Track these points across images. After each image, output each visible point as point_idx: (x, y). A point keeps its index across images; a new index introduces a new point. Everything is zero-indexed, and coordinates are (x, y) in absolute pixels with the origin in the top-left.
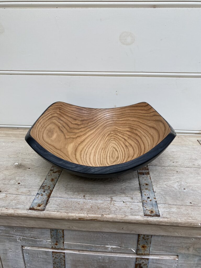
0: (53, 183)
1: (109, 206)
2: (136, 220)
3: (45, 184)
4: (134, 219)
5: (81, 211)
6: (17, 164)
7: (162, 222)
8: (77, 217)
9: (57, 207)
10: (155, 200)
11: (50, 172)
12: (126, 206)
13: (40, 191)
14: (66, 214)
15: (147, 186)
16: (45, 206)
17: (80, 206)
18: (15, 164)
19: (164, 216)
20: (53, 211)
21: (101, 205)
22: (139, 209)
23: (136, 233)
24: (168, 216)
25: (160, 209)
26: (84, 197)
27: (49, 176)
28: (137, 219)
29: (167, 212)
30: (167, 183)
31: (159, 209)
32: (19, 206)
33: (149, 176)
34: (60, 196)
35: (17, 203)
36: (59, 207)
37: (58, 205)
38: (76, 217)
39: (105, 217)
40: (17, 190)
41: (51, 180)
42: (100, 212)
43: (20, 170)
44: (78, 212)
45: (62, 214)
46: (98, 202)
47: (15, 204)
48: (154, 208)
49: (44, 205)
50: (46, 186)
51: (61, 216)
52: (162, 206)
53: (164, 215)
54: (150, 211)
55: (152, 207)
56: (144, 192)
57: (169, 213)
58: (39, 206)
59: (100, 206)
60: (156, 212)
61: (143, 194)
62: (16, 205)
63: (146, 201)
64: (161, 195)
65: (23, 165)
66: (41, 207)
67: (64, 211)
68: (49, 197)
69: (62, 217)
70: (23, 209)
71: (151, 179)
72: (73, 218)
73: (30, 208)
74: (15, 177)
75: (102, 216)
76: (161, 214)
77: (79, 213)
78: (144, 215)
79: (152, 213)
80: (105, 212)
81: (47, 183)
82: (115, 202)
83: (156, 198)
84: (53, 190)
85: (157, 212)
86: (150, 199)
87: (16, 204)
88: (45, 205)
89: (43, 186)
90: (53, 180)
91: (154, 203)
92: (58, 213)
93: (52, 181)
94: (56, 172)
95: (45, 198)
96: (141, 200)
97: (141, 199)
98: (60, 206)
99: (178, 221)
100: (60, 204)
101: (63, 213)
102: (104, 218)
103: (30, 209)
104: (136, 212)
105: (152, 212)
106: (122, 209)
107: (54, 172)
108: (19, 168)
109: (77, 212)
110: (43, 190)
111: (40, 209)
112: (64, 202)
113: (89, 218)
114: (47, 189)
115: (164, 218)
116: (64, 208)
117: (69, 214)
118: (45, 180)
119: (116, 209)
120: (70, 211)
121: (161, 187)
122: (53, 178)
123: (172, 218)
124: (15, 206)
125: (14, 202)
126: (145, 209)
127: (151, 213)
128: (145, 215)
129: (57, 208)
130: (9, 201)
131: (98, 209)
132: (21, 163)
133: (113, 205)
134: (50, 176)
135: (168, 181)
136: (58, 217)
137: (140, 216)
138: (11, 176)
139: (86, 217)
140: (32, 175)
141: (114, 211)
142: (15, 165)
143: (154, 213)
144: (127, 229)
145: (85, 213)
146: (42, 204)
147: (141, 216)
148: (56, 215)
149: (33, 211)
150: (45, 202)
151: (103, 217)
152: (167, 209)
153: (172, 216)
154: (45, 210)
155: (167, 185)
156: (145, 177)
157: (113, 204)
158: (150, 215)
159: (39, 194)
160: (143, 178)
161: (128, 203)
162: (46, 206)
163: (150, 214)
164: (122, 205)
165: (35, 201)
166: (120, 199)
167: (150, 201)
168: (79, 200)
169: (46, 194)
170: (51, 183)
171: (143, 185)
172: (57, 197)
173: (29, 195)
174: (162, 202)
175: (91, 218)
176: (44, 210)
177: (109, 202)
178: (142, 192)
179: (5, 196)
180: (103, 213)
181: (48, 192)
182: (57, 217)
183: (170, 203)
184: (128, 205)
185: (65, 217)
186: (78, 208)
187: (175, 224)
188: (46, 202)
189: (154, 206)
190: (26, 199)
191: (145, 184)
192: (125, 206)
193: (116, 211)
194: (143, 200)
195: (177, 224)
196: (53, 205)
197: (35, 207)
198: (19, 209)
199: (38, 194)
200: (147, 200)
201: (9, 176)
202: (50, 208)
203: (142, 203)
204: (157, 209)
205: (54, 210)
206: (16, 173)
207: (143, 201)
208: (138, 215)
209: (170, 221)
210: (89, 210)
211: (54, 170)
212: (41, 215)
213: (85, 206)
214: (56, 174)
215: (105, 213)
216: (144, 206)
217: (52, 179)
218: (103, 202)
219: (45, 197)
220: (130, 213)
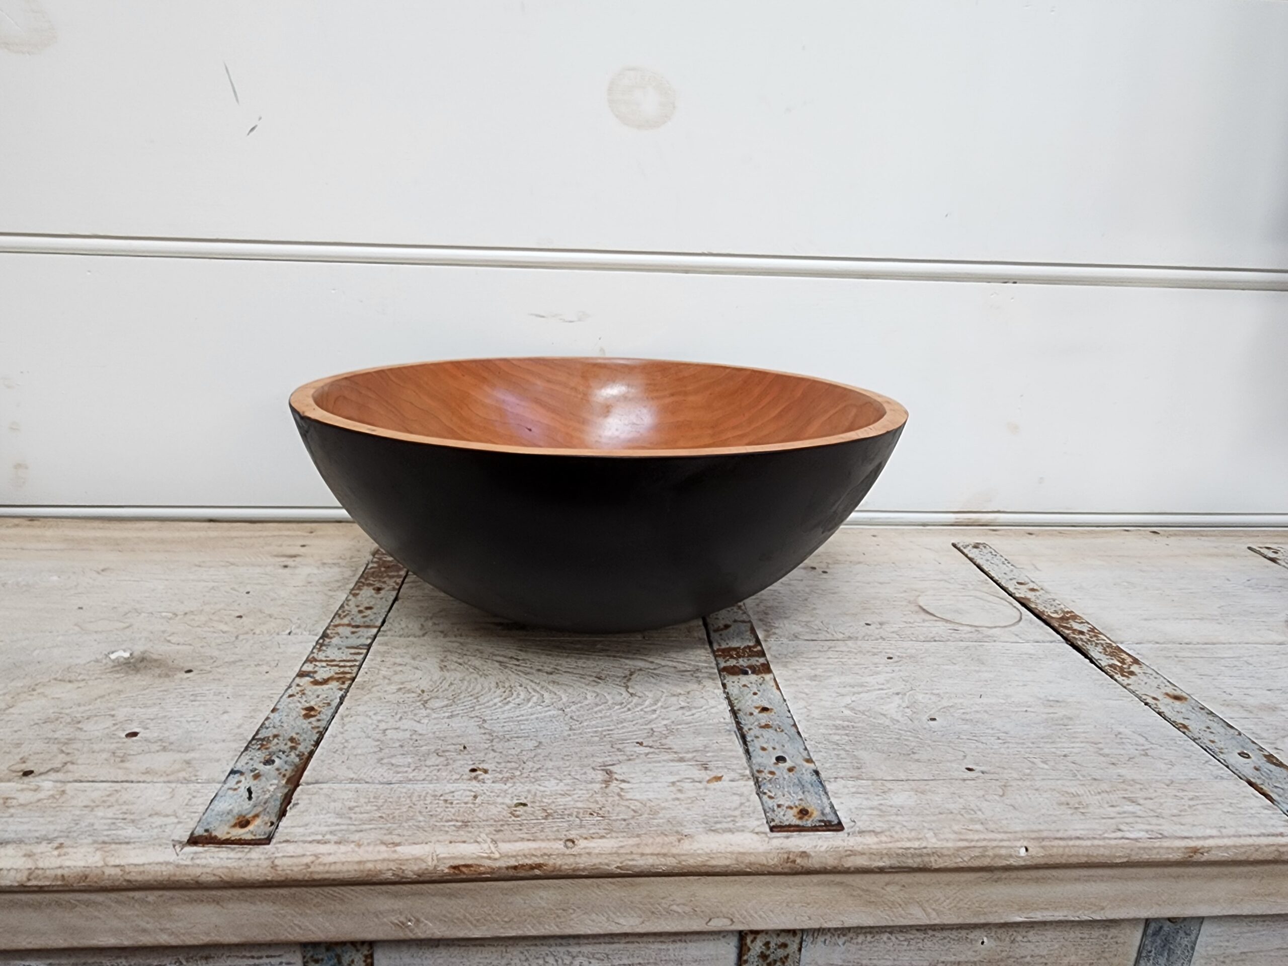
0: (315, 724)
1: (597, 802)
2: (732, 853)
3: (275, 732)
4: (722, 848)
5: (462, 833)
6: (127, 655)
7: (853, 853)
8: (444, 858)
9: (338, 821)
10: (812, 766)
11: (298, 680)
12: (679, 795)
13: (245, 758)
14: (383, 848)
15: (765, 714)
16: (272, 823)
17: (453, 811)
18: (113, 656)
19: (861, 825)
20: (318, 842)
21: (562, 800)
22: (742, 804)
23: (733, 928)
24: (878, 825)
25: (840, 800)
26: (474, 774)
27: (290, 696)
28: (736, 849)
29: (872, 809)
30: (853, 699)
31: (833, 800)
32: (129, 832)
33: (768, 677)
34: (352, 776)
35: (121, 816)
36: (349, 822)
37: (339, 815)
38: (438, 860)
39: (583, 851)
40: (122, 761)
41: (304, 712)
42: (555, 829)
43: (138, 680)
44: (448, 837)
45: (362, 848)
46: (542, 789)
47: (110, 821)
48: (809, 799)
49: (266, 819)
50: (275, 736)
51: (359, 863)
52: (845, 787)
53: (858, 824)
54: (795, 811)
55: (800, 793)
56: (757, 737)
57: (882, 812)
58: (244, 823)
59: (553, 806)
60: (823, 814)
61: (754, 747)
62: (113, 827)
63: (772, 773)
64: (835, 747)
65: (156, 660)
66: (251, 828)
67: (373, 835)
68: (294, 781)
69: (362, 867)
70: (157, 843)
71: (778, 688)
72: (424, 866)
73: (192, 834)
74: (113, 710)
75: (570, 844)
76: (844, 821)
77: (454, 839)
78: (768, 830)
79: (806, 817)
80: (581, 826)
81: (285, 725)
82: (623, 785)
83: (814, 759)
84: (312, 753)
85: (828, 810)
86: (789, 763)
87: (114, 823)
88: (274, 820)
89: (263, 740)
90: (312, 713)
91: (808, 777)
92: (343, 848)
93: (307, 716)
94: (325, 682)
95: (272, 788)
96: (748, 772)
97: (746, 765)
98: (353, 816)
99: (924, 845)
100: (350, 809)
101: (370, 849)
102: (580, 855)
103: (194, 841)
104: (730, 816)
105: (804, 813)
106: (664, 808)
107: (316, 683)
108: (137, 670)
109: (440, 838)
110: (261, 755)
111: (249, 837)
112: (372, 800)
113: (502, 863)
114: (283, 747)
115: (861, 832)
116: (371, 826)
117: (398, 848)
118: (272, 715)
119: (635, 811)
120: (405, 833)
121: (830, 717)
122: (312, 704)
123: (897, 828)
124: (105, 833)
125: (100, 814)
126: (770, 803)
127: (801, 818)
128: (772, 829)
129: (337, 828)
130: (78, 812)
131: (546, 818)
132: (144, 653)
133: (617, 798)
134: (295, 698)
135: (859, 693)
136: (344, 868)
137: (752, 831)
138: (91, 707)
139: (489, 858)
140: (205, 698)
141: (625, 820)
142: (113, 661)
143: (816, 816)
144: (687, 909)
145: (483, 836)
146: (256, 816)
147: (757, 833)
148: (331, 859)
149: (212, 849)
150: (274, 806)
151: (575, 850)
152: (867, 799)
153: (897, 822)
154: (274, 841)
155: (852, 709)
156: (754, 681)
157: (619, 795)
158: (798, 826)
159: (242, 773)
160: (744, 686)
161: (687, 785)
162: (281, 824)
163: (795, 821)
164: (659, 797)
165: (221, 806)
166: (650, 771)
167: (791, 770)
168: (450, 787)
169: (278, 769)
170: (305, 724)
171: (749, 711)
172: (334, 779)
173: (187, 781)
174: (842, 774)
175: (513, 862)
176: (268, 840)
177: (597, 787)
178: (749, 739)
179: (51, 793)
180: (573, 834)
181: (286, 762)
182: (338, 867)
183: (879, 775)
184: (692, 794)
185: (379, 866)
186: (448, 821)
187: (913, 855)
188: (278, 803)
189: (811, 789)
190: (168, 796)
191: (757, 708)
192: (674, 796)
193: (632, 821)
194: (756, 768)
195: (921, 856)
196: (317, 814)
197: (221, 833)
198: (128, 843)
199: (233, 772)
200: (773, 769)
201: (79, 705)
202: (302, 830)
203: (752, 783)
204: (825, 799)
205: (320, 837)
206: (120, 692)
207: (759, 771)
208: (738, 831)
209: (890, 845)
210: (502, 825)
211: (315, 672)
212: (253, 863)
213: (480, 811)
214: (325, 687)
215: (583, 831)
216: (765, 793)
217: (311, 709)
218: (569, 788)
219: (276, 782)
220: (704, 825)
